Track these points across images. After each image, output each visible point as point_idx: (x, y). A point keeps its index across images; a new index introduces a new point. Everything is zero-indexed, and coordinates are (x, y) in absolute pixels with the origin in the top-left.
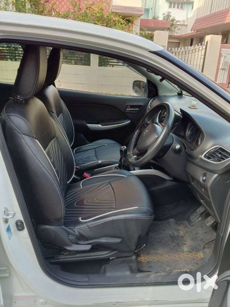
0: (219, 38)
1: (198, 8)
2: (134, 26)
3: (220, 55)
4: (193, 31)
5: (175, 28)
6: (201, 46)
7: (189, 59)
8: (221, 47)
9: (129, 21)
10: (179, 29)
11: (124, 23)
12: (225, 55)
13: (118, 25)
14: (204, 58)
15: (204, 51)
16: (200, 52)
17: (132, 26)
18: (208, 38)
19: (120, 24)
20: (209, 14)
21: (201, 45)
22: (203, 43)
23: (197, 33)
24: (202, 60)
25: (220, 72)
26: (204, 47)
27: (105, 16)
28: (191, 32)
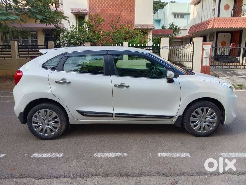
0: (201, 39)
1: (193, 18)
2: (149, 36)
3: (203, 49)
4: (189, 34)
5: (178, 32)
6: (190, 45)
7: (184, 52)
8: (203, 44)
9: (145, 33)
10: (181, 33)
11: (142, 34)
12: (206, 48)
13: (139, 36)
14: (193, 52)
15: (192, 47)
16: (190, 48)
17: (148, 35)
18: (194, 39)
19: (140, 35)
20: (200, 22)
21: (190, 43)
22: (191, 43)
23: (193, 35)
24: (192, 53)
25: (204, 59)
26: (192, 45)
27: (131, 31)
28: (188, 34)
